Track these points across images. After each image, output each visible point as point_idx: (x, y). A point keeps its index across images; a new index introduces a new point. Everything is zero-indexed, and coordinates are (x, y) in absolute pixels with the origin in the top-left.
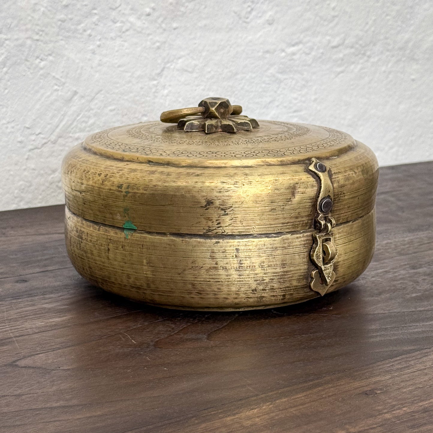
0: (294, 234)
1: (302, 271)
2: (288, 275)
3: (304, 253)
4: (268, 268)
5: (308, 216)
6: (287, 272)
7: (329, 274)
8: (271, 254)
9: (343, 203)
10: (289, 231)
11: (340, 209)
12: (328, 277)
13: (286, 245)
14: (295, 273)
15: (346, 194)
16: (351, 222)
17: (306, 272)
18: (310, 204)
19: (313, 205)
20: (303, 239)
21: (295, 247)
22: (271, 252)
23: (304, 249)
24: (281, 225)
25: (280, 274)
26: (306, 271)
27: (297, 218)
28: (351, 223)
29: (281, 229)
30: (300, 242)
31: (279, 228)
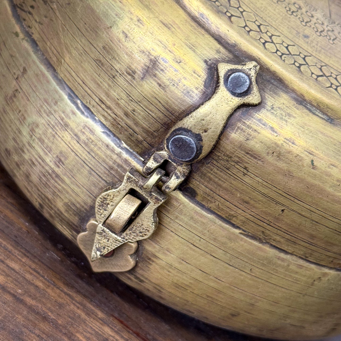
0: (108, 135)
1: (79, 200)
2: (56, 182)
3: (100, 179)
4: (37, 140)
5: (147, 132)
6: (57, 176)
7: (104, 248)
8: (54, 126)
9: (233, 182)
10: (104, 122)
11: (220, 186)
12: (98, 250)
13: (83, 137)
14: (68, 193)
15: (249, 173)
16: (241, 231)
17: (86, 209)
18: (160, 115)
19: (165, 124)
20: (115, 157)
21: (93, 155)
22: (56, 124)
23: (105, 173)
24: (97, 100)
25: (47, 168)
26: (86, 207)
27: (126, 114)
28: (237, 231)
29: (93, 106)
30: (106, 157)
31: (93, 102)
